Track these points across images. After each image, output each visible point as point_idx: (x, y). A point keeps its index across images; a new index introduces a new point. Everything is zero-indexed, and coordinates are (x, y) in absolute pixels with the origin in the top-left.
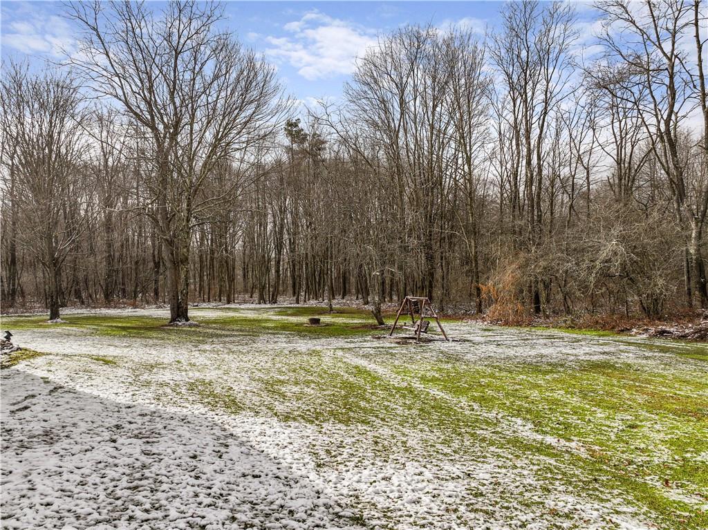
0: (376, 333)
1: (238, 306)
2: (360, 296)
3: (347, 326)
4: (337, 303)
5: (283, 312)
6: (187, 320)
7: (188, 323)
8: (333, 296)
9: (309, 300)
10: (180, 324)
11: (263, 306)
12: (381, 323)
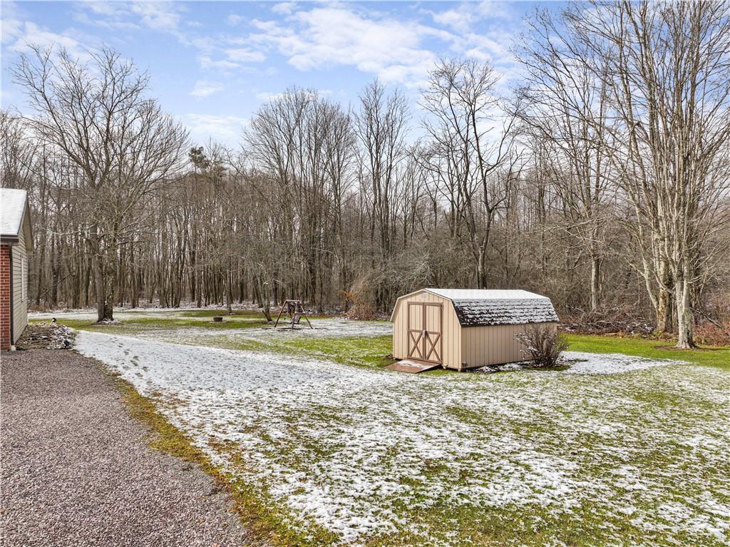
0: (266, 326)
1: (142, 310)
2: (256, 301)
3: (244, 322)
4: (236, 306)
5: (188, 314)
6: (112, 320)
7: (114, 321)
8: (232, 300)
9: (209, 304)
10: (107, 322)
11: (167, 309)
12: (270, 320)
